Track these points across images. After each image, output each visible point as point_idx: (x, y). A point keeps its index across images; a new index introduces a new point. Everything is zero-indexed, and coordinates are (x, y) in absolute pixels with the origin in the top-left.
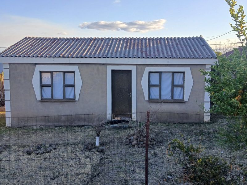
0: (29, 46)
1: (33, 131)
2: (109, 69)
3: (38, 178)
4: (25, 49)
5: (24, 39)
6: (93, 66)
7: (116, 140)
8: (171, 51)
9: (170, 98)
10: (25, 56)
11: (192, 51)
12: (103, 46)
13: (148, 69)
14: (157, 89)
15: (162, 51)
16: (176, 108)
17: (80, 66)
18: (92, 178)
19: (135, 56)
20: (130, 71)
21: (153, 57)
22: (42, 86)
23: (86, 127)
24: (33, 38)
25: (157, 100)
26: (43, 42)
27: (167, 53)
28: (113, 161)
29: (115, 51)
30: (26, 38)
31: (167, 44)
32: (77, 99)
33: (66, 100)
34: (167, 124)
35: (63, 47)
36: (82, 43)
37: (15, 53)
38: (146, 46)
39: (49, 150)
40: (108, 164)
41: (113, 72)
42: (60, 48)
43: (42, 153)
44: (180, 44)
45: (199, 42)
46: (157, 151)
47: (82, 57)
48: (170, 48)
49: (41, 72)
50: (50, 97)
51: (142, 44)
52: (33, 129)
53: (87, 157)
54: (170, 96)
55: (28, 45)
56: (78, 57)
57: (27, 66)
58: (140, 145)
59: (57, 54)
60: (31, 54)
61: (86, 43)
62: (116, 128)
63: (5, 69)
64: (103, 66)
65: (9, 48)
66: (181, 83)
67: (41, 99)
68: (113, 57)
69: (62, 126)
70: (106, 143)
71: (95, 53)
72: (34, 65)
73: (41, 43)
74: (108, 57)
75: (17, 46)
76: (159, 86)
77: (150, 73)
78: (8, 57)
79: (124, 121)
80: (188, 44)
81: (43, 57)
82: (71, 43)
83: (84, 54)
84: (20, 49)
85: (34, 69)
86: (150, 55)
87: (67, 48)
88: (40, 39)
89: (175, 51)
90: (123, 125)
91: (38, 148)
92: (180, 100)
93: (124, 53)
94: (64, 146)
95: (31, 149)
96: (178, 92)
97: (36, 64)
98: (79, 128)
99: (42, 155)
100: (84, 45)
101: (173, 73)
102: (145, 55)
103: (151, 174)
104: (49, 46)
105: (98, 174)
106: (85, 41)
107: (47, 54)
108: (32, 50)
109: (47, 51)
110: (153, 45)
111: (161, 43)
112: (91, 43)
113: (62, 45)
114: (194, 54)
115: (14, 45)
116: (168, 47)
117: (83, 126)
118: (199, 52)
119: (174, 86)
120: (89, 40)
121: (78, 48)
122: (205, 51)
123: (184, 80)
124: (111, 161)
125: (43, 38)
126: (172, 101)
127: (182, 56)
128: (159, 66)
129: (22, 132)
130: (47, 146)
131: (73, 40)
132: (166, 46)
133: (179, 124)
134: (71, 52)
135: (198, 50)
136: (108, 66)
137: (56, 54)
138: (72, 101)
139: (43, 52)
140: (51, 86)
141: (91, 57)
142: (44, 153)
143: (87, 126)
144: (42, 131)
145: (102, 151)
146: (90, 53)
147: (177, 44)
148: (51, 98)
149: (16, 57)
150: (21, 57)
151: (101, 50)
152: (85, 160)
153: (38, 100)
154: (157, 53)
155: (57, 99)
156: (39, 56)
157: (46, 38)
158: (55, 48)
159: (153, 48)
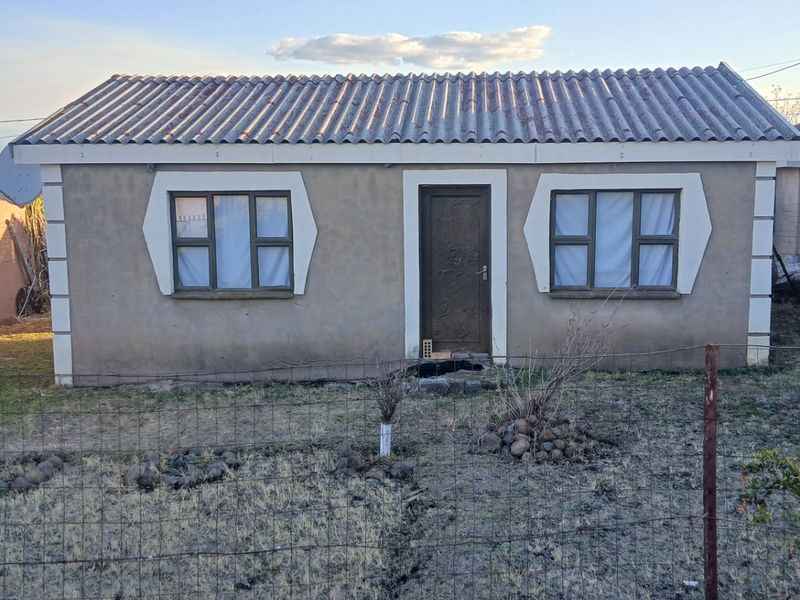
0: (129, 106)
1: (152, 402)
2: (412, 182)
3: (188, 581)
4: (114, 116)
5: (109, 82)
6: (356, 171)
7: (449, 435)
8: (627, 115)
9: (627, 285)
10: (118, 139)
11: (701, 113)
12: (384, 104)
13: (549, 181)
14: (580, 253)
15: (597, 116)
16: (648, 317)
17: (310, 172)
18: (394, 583)
19: (503, 136)
20: (484, 191)
21: (567, 136)
22: (177, 244)
23: (331, 385)
24: (138, 79)
25: (581, 289)
26: (173, 90)
27: (616, 125)
28: (461, 519)
29: (429, 118)
30: (114, 78)
31: (609, 91)
32: (299, 289)
33: (261, 294)
34: (617, 375)
35: (245, 109)
36: (309, 94)
37: (82, 128)
38: (535, 102)
39: (214, 472)
40: (444, 528)
41: (425, 191)
42: (238, 110)
43: (192, 485)
44: (656, 93)
45: (721, 85)
46: (612, 477)
47: (316, 141)
48: (621, 105)
49: (173, 196)
50: (204, 281)
51: (519, 94)
52: (151, 396)
53: (356, 498)
54: (625, 277)
55: (125, 103)
56: (301, 142)
57: (124, 175)
58: (542, 454)
59: (228, 130)
60: (136, 131)
61: (323, 93)
62: (438, 389)
63: (47, 184)
64: (390, 173)
65: (61, 114)
66: (664, 231)
67: (176, 291)
68: (424, 141)
69: (249, 383)
70: (414, 443)
71: (360, 129)
72: (149, 172)
73: (169, 94)
74: (408, 141)
75: (86, 105)
76: (589, 242)
77: (555, 193)
78: (58, 142)
79: (464, 365)
80: (683, 90)
81: (179, 142)
82: (271, 94)
83: (323, 130)
84: (99, 116)
85: (150, 185)
86: (557, 132)
87: (260, 111)
88: (166, 83)
89: (641, 115)
90: (462, 380)
91: (178, 464)
92: (664, 289)
93: (462, 127)
94: (267, 455)
95: (153, 467)
96: (654, 260)
97: (156, 167)
98: (311, 391)
99: (194, 491)
100: (318, 100)
101: (639, 193)
102: (539, 133)
103: (613, 571)
104: (197, 104)
105: (415, 569)
106: (319, 87)
107: (194, 133)
108: (140, 118)
109: (191, 123)
110: (560, 95)
111: (585, 90)
112: (342, 94)
113: (240, 101)
114: (711, 125)
115: (75, 103)
116: (613, 103)
117: (321, 382)
118: (731, 120)
119: (640, 241)
120: (334, 84)
121: (298, 112)
122: (749, 113)
123: (677, 220)
124: (452, 519)
125: (174, 80)
126: (635, 294)
127: (670, 133)
128: (587, 168)
129: (112, 405)
130: (206, 454)
131: (278, 86)
132: (606, 102)
133: (660, 375)
134: (275, 123)
135: (724, 112)
136: (406, 173)
137: (225, 132)
138: (282, 294)
139: (179, 126)
140: (210, 243)
141: (347, 141)
142: (199, 482)
143: (334, 381)
144: (182, 400)
145: (405, 476)
146: (343, 128)
147: (644, 93)
148: (208, 285)
149: (86, 142)
150: (103, 142)
151: (379, 115)
152: (352, 509)
153: (165, 294)
154: (578, 124)
155: (231, 290)
156: (165, 138)
157: (185, 80)
158: (217, 111)
159: (561, 107)
